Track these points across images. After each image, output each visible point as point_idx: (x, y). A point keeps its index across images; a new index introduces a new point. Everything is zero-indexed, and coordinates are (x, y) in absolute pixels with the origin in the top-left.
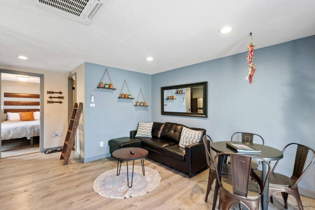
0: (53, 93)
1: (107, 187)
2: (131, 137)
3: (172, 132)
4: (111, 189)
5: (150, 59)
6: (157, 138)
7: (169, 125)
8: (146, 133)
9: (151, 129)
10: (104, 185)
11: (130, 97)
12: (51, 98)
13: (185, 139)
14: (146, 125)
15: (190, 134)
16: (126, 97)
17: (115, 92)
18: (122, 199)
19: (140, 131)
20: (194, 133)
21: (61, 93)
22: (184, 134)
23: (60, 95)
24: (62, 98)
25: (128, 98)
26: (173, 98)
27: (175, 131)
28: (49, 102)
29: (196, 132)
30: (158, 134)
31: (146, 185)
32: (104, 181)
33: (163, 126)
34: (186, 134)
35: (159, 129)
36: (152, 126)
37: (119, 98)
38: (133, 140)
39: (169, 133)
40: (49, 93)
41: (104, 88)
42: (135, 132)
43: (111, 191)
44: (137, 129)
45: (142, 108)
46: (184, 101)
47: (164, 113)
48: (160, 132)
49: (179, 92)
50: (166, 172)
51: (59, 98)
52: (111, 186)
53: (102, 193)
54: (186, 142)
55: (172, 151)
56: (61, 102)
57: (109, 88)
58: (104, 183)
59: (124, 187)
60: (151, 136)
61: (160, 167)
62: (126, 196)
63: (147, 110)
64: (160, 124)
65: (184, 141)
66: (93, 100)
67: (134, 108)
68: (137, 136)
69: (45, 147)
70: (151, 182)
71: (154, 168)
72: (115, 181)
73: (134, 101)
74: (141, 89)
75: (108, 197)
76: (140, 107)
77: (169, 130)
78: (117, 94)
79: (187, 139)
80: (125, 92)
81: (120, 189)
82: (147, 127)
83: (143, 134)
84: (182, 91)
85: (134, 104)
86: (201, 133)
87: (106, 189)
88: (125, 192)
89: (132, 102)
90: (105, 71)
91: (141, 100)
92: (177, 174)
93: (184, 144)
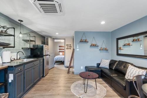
0: (68, 45)
1: (76, 88)
2: (97, 67)
3: (123, 67)
4: (76, 90)
5: (103, 23)
6: (112, 69)
7: (121, 62)
8: (105, 66)
9: (109, 63)
10: (76, 87)
11: (96, 45)
12: (67, 47)
13: (129, 74)
14: (105, 61)
15: (135, 71)
16: (94, 45)
17: (88, 43)
18: (78, 97)
19: (102, 64)
20: (139, 71)
21: (70, 45)
22: (129, 70)
23: (71, 46)
24: (71, 47)
25: (95, 46)
26: (129, 44)
27: (124, 67)
28: (67, 49)
29: (141, 71)
30: (113, 67)
31: (94, 95)
32: (76, 85)
33: (117, 62)
34: (131, 70)
35: (114, 65)
36: (109, 62)
37: (90, 46)
38: (98, 68)
39: (120, 68)
40: (67, 45)
41: (83, 42)
42: (99, 64)
43: (76, 91)
44: (101, 62)
45: (105, 51)
46: (141, 46)
47: (118, 54)
48: (114, 66)
49: (135, 40)
50: (112, 92)
51: (70, 47)
52: (78, 88)
53: (72, 90)
54: (131, 77)
55: (117, 80)
56: (70, 49)
57: (85, 42)
58: (76, 86)
59: (83, 92)
60: (108, 68)
61: (110, 88)
62: (81, 96)
63: (108, 52)
64: (115, 61)
65: (128, 75)
66: (78, 48)
67: (99, 51)
68: (100, 66)
69: (66, 65)
70: (98, 95)
71: (106, 87)
72: (81, 87)
73: (99, 48)
74: (104, 41)
75: (74, 93)
76: (103, 50)
77: (120, 66)
78: (89, 44)
79: (131, 74)
80: (94, 43)
81: (80, 91)
82: (106, 62)
83: (103, 65)
84: (138, 39)
85: (99, 49)
86: (145, 72)
87: (75, 89)
88: (82, 94)
89: (98, 48)
90: (83, 34)
91: (104, 47)
92: (120, 96)
93: (129, 77)
